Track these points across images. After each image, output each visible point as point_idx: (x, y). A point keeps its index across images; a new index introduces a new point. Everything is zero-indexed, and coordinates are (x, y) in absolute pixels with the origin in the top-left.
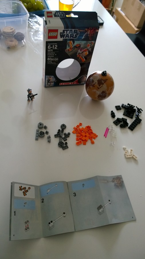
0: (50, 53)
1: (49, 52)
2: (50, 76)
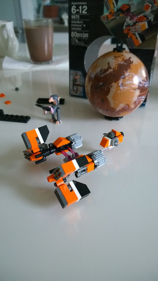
0: (74, 22)
1: (74, 20)
2: (77, 71)
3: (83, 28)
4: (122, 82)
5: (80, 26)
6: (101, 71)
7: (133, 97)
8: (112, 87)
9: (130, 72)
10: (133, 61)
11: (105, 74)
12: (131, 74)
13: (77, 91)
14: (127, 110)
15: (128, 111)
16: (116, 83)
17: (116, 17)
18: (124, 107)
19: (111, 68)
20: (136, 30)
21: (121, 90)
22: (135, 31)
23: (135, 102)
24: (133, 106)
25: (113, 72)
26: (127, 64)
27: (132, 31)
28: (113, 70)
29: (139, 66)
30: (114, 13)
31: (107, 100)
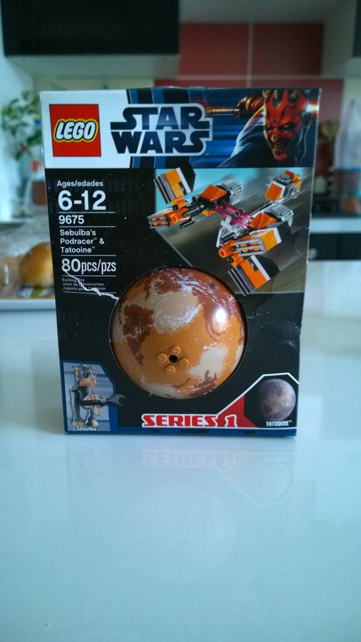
0: (71, 233)
1: (66, 227)
3: (97, 249)
5: (89, 242)
13: (91, 419)
17: (193, 219)
20: (250, 248)
22: (249, 251)
27: (242, 252)
30: (185, 207)
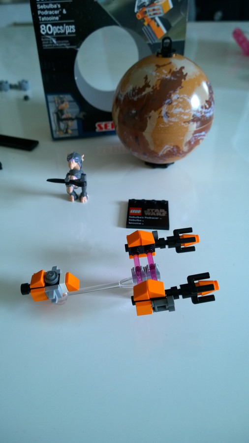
0: (44, 6)
1: (41, 3)
2: (61, 96)
3: (62, 17)
4: (167, 111)
5: (57, 12)
6: (134, 90)
7: (184, 134)
8: (150, 117)
9: (179, 94)
10: (186, 74)
11: (139, 96)
12: (181, 96)
13: (67, 129)
14: (176, 155)
15: (178, 156)
16: (157, 112)
18: (171, 150)
19: (149, 86)
20: (155, 12)
21: (165, 123)
22: (154, 14)
23: (189, 142)
24: (185, 149)
25: (152, 93)
26: (175, 79)
27: (150, 15)
28: (152, 90)
29: (196, 83)
31: (143, 138)
